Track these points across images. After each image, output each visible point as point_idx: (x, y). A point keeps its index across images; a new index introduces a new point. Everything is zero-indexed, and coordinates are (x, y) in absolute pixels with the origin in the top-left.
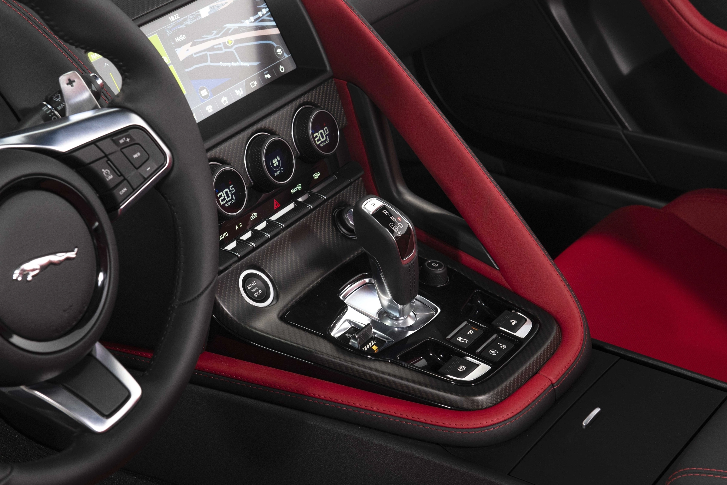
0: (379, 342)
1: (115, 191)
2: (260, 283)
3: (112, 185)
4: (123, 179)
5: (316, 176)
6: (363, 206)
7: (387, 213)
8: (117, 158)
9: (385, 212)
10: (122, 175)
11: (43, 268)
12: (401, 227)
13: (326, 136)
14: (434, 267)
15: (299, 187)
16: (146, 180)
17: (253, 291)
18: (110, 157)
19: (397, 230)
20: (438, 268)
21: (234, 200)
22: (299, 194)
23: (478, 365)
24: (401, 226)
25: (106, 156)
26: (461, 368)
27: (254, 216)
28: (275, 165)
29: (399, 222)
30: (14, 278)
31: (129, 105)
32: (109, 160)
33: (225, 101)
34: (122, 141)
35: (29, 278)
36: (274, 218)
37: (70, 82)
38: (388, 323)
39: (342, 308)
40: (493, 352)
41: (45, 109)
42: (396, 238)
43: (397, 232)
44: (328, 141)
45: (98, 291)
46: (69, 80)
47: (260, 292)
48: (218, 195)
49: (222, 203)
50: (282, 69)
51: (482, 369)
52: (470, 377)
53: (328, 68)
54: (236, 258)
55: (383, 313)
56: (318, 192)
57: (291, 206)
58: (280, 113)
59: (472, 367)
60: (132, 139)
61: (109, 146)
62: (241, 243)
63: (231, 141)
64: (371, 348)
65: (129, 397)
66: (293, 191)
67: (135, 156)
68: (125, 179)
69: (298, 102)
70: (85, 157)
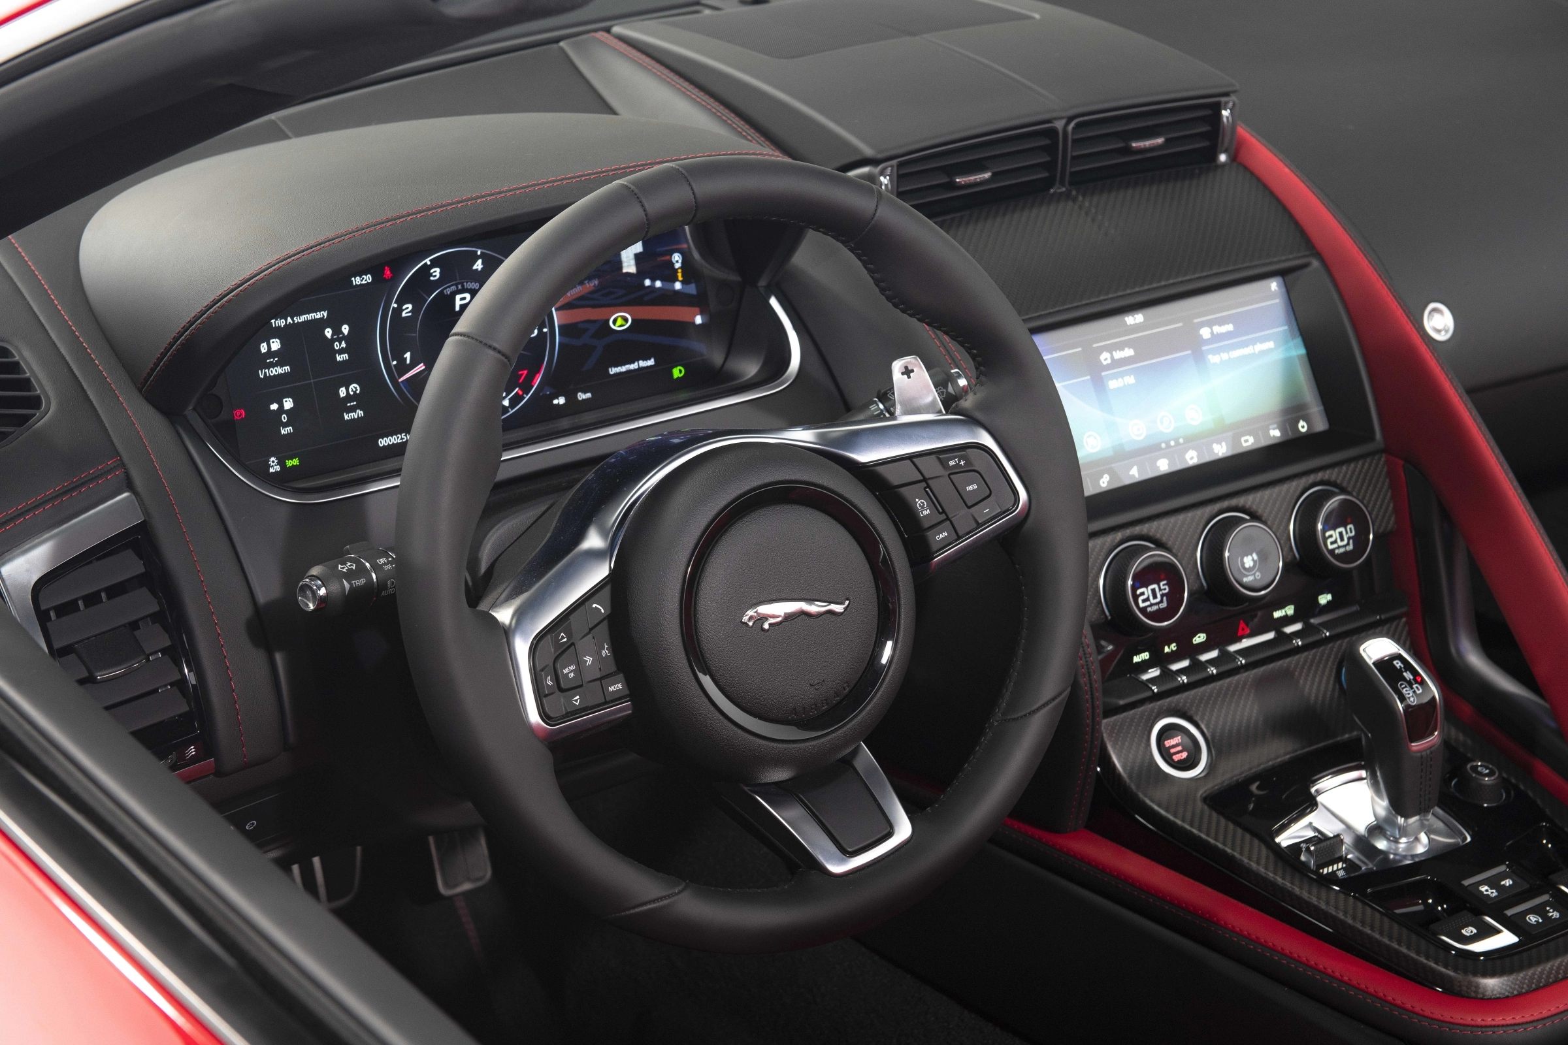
0: (1351, 866)
1: (929, 534)
2: (1187, 740)
3: (926, 525)
4: (944, 517)
5: (1324, 599)
6: (1361, 648)
7: (1400, 666)
8: (941, 487)
9: (1398, 664)
10: (944, 512)
11: (789, 617)
12: (1418, 692)
13: (1349, 538)
14: (1481, 774)
15: (1290, 610)
16: (979, 525)
17: (1173, 751)
18: (930, 482)
19: (1409, 694)
20: (1487, 775)
21: (1164, 605)
22: (1287, 620)
23: (1499, 932)
24: (1419, 690)
25: (925, 480)
26: (1468, 931)
27: (1200, 638)
28: (1247, 566)
29: (1416, 682)
30: (745, 619)
31: (979, 415)
32: (928, 486)
33: (1192, 458)
34: (952, 463)
35: (766, 626)
36: (1233, 648)
37: (907, 372)
38: (1381, 845)
39: (1310, 803)
40: (1533, 919)
41: (873, 407)
42: (1408, 708)
43: (1409, 698)
44: (1351, 547)
45: (871, 670)
46: (906, 368)
47: (1184, 755)
48: (1139, 592)
49: (1142, 605)
50: (1303, 427)
51: (1506, 938)
52: (1479, 947)
53: (1378, 435)
54: (1149, 694)
55: (1376, 829)
56: (1320, 624)
57: (1270, 636)
58: (1276, 490)
59: (1487, 932)
60: (968, 462)
61: (931, 468)
62: (1167, 675)
63: (1181, 517)
64: (1334, 872)
65: (889, 835)
66: (1277, 614)
67: (970, 488)
68: (948, 519)
69: (1312, 478)
70: (894, 476)
